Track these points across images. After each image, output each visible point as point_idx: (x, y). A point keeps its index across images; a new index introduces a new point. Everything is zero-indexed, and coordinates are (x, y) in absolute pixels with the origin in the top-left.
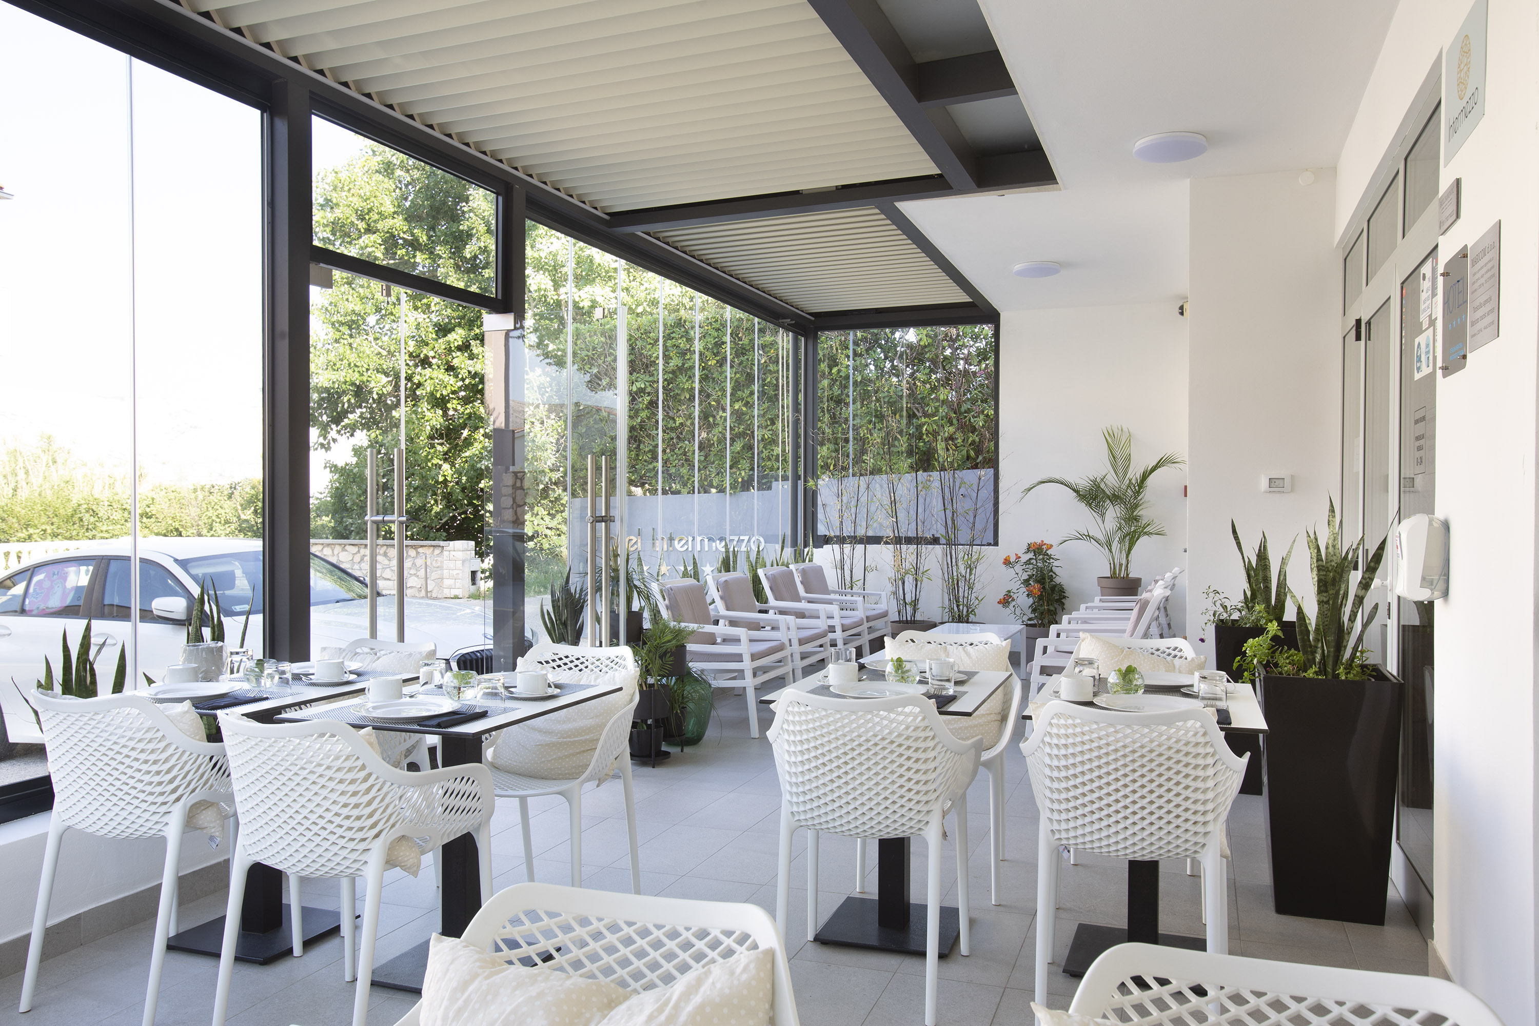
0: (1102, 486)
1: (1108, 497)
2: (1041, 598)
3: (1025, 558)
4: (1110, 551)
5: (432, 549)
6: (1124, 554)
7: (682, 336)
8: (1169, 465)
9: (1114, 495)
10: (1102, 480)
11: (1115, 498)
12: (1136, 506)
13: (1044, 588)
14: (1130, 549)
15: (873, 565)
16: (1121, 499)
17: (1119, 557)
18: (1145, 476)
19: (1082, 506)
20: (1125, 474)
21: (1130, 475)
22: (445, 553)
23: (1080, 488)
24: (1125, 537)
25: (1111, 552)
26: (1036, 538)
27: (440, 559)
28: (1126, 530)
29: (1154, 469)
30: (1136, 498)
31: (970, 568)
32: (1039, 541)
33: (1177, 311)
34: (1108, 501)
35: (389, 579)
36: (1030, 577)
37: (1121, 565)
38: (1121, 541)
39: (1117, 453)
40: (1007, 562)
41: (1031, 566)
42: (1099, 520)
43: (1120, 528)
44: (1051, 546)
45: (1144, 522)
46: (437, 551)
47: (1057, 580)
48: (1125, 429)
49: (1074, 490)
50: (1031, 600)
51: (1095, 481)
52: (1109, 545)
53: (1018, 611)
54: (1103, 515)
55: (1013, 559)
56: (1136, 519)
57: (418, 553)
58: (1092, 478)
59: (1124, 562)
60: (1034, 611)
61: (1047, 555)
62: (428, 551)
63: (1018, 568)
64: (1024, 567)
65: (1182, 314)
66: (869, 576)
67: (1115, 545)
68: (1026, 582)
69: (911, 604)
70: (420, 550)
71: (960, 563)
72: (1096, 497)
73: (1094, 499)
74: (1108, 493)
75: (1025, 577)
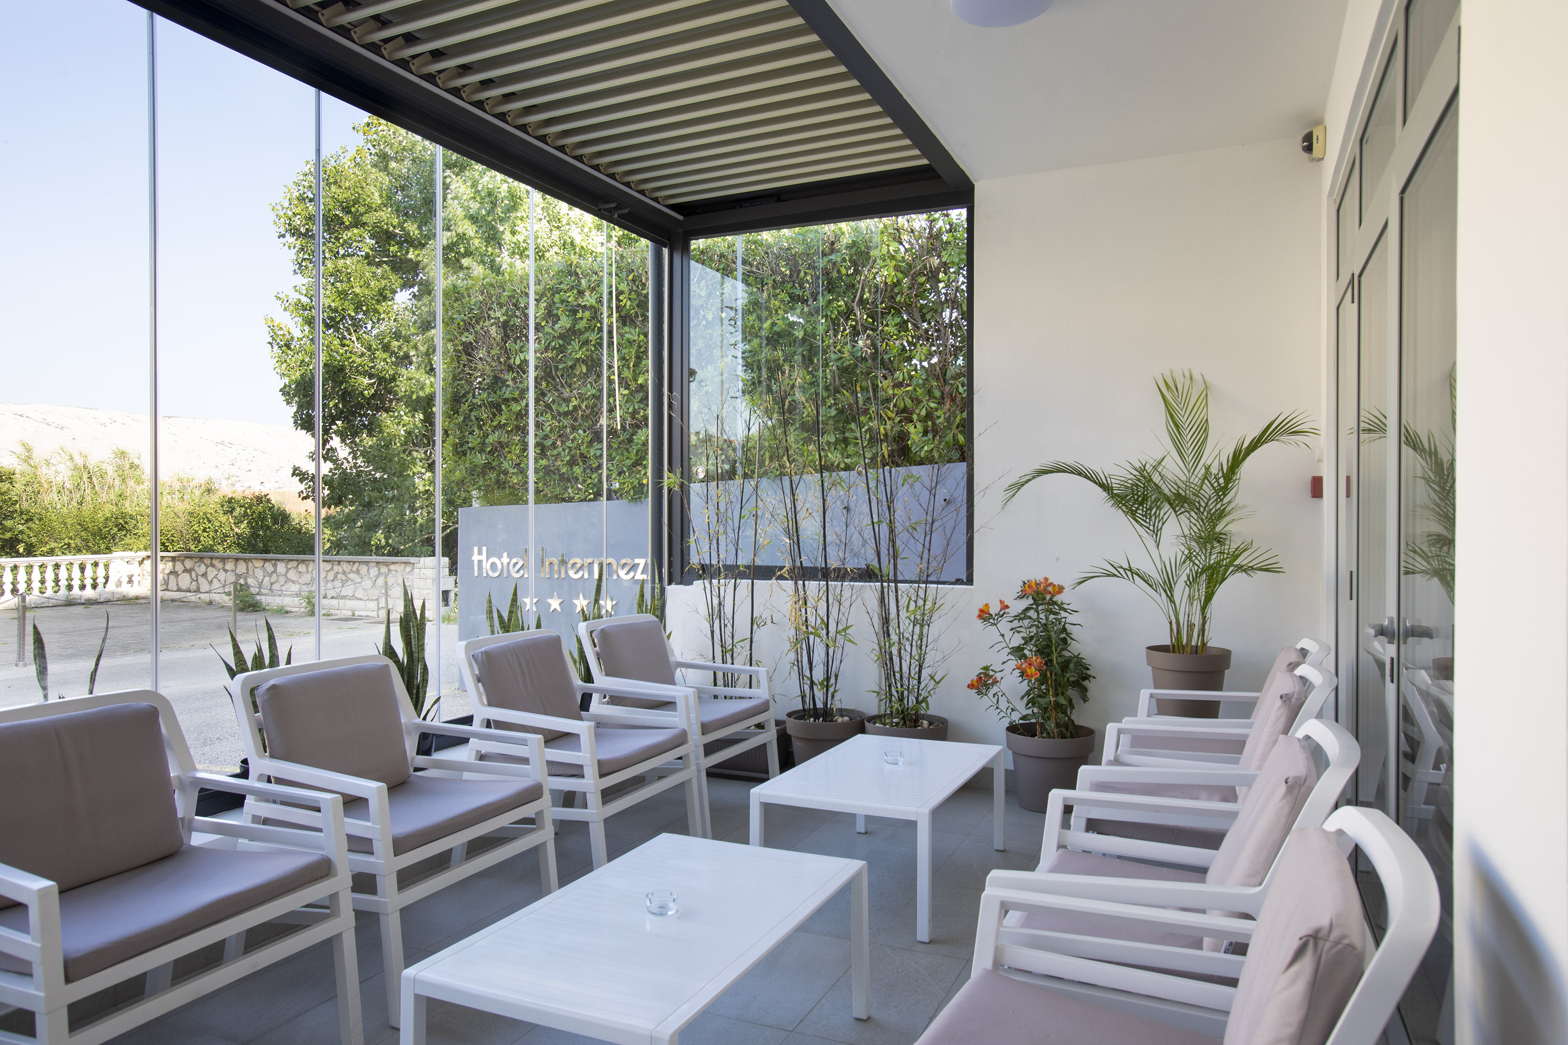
0: (1156, 478)
1: (1168, 500)
2: (1043, 680)
3: (1017, 607)
4: (1171, 599)
5: (403, 565)
6: (1197, 606)
7: (572, 288)
8: (1284, 438)
9: (1178, 495)
10: (1155, 468)
11: (1180, 501)
12: (1221, 515)
13: (1049, 663)
14: (1209, 597)
15: (766, 615)
16: (1191, 503)
17: (1189, 611)
18: (1238, 459)
19: (1119, 517)
20: (1199, 456)
21: (1206, 459)
22: (416, 571)
23: (1115, 483)
24: (1198, 575)
25: (1172, 601)
26: (1036, 575)
27: (411, 577)
28: (1201, 561)
29: (1255, 445)
30: (1219, 499)
31: (922, 622)
32: (1040, 578)
33: (1298, 144)
34: (1167, 507)
35: (360, 599)
36: (1027, 640)
37: (1191, 626)
38: (1192, 582)
39: (1183, 420)
40: (984, 615)
41: (1026, 622)
42: (1150, 541)
43: (1189, 557)
44: (1061, 589)
45: (1234, 546)
46: (408, 569)
47: (1075, 648)
48: (1197, 376)
49: (1102, 485)
50: (1025, 687)
51: (1142, 470)
52: (1168, 588)
53: (1003, 704)
54: (1156, 533)
55: (994, 609)
56: (1219, 539)
57: (389, 570)
58: (1138, 465)
59: (1197, 620)
60: (1032, 702)
61: (1055, 603)
62: (400, 568)
63: (1004, 626)
64: (1016, 624)
65: (1309, 149)
66: (759, 634)
67: (1180, 590)
68: (1018, 651)
69: (821, 684)
70: (392, 567)
71: (903, 614)
72: (1145, 498)
73: (1141, 504)
74: (1166, 491)
75: (1017, 641)
